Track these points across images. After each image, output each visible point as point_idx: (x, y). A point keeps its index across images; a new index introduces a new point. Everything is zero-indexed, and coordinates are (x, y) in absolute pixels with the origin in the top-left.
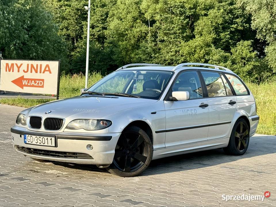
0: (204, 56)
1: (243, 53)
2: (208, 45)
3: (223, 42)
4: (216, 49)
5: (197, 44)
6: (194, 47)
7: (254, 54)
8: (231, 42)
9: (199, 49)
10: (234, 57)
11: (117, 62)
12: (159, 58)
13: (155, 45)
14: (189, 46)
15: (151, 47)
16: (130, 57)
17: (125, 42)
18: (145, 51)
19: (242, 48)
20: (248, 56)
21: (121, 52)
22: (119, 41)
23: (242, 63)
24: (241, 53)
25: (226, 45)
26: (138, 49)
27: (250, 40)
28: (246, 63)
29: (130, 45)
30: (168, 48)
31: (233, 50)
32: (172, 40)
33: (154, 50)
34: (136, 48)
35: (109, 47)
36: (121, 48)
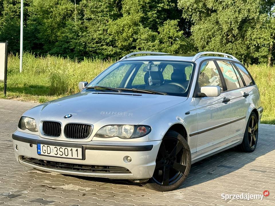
0: (132, 35)
1: (170, 32)
2: (136, 24)
3: (151, 22)
4: (145, 28)
5: (125, 22)
6: (122, 26)
7: (180, 34)
8: (158, 21)
9: (128, 28)
10: (161, 36)
11: (43, 40)
12: (86, 36)
13: (82, 23)
14: (117, 25)
15: (78, 25)
16: (55, 35)
17: (50, 20)
18: (71, 30)
19: (169, 27)
20: (175, 36)
21: (46, 30)
22: (43, 18)
23: (170, 42)
24: (168, 32)
25: (153, 24)
26: (64, 28)
27: (177, 19)
28: (173, 42)
29: (56, 23)
30: (96, 27)
31: (160, 29)
32: (99, 19)
33: (81, 29)
34: (62, 26)
35: (32, 24)
36: (47, 26)
